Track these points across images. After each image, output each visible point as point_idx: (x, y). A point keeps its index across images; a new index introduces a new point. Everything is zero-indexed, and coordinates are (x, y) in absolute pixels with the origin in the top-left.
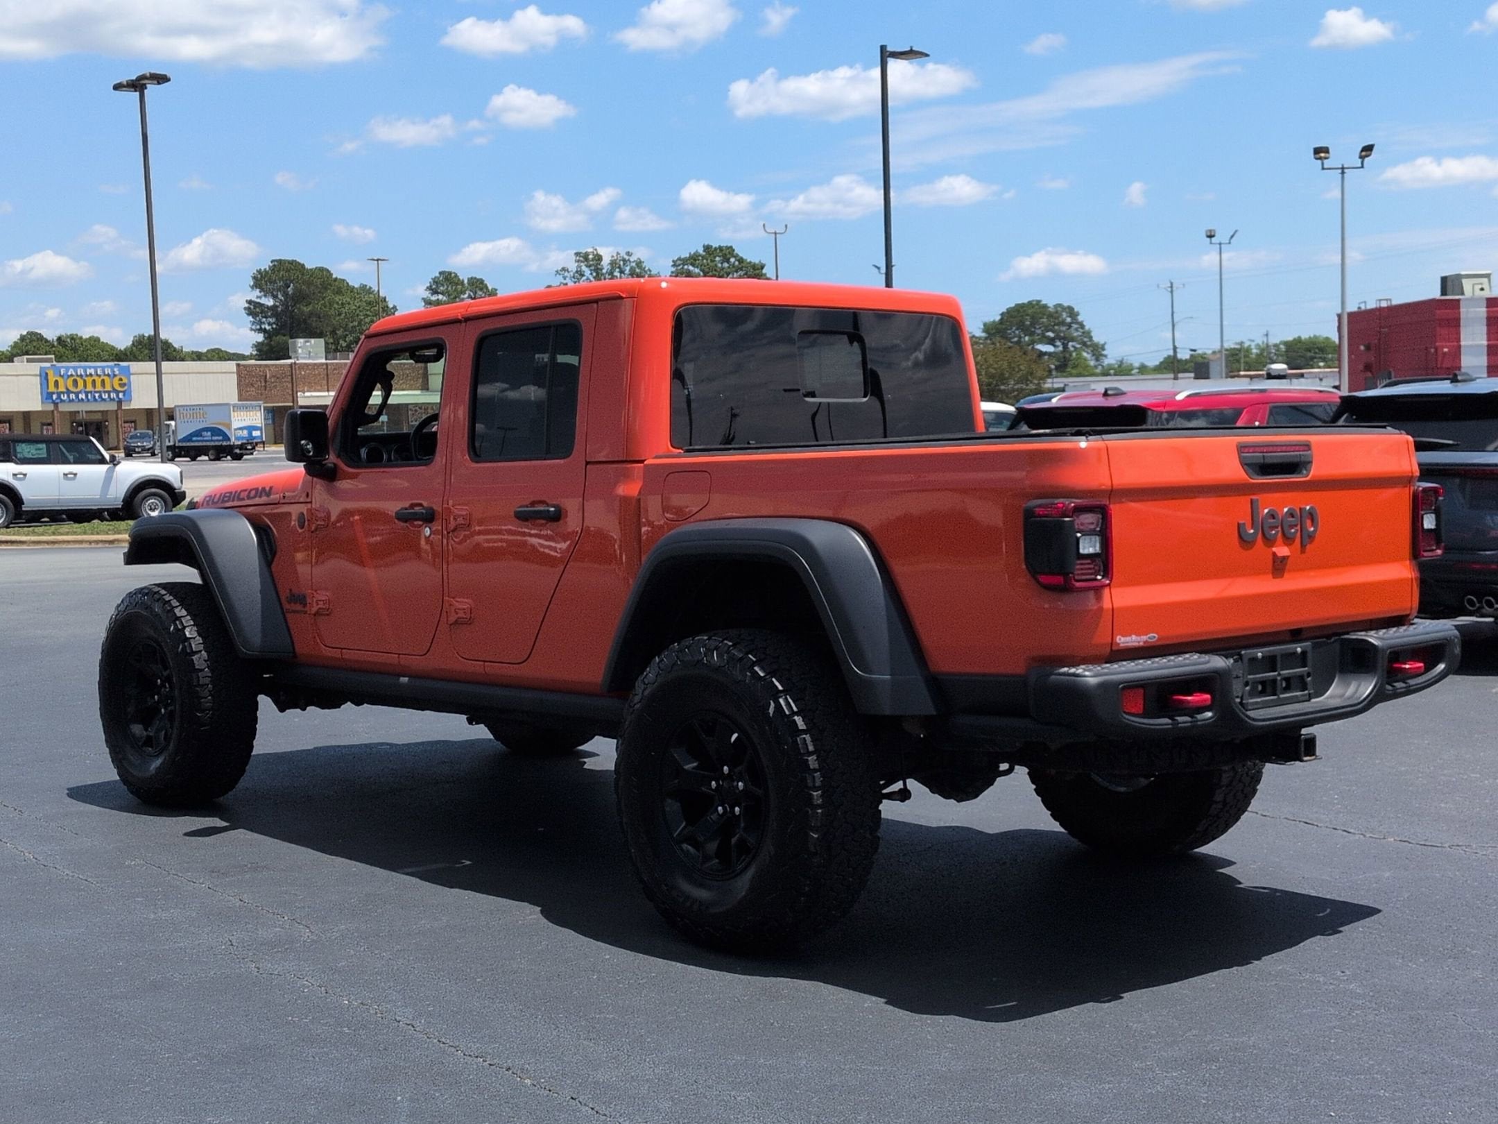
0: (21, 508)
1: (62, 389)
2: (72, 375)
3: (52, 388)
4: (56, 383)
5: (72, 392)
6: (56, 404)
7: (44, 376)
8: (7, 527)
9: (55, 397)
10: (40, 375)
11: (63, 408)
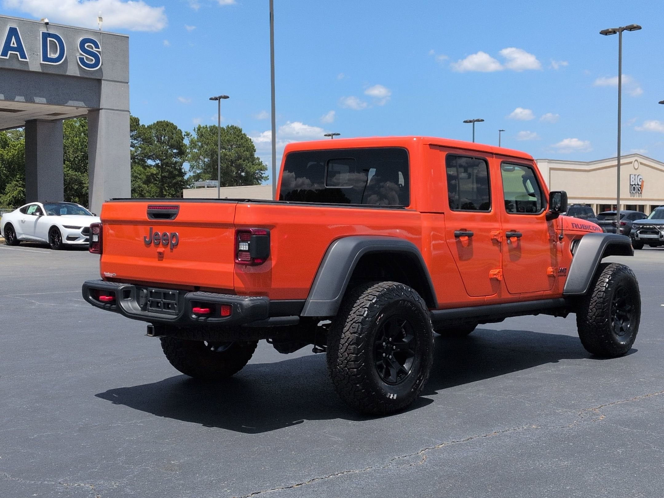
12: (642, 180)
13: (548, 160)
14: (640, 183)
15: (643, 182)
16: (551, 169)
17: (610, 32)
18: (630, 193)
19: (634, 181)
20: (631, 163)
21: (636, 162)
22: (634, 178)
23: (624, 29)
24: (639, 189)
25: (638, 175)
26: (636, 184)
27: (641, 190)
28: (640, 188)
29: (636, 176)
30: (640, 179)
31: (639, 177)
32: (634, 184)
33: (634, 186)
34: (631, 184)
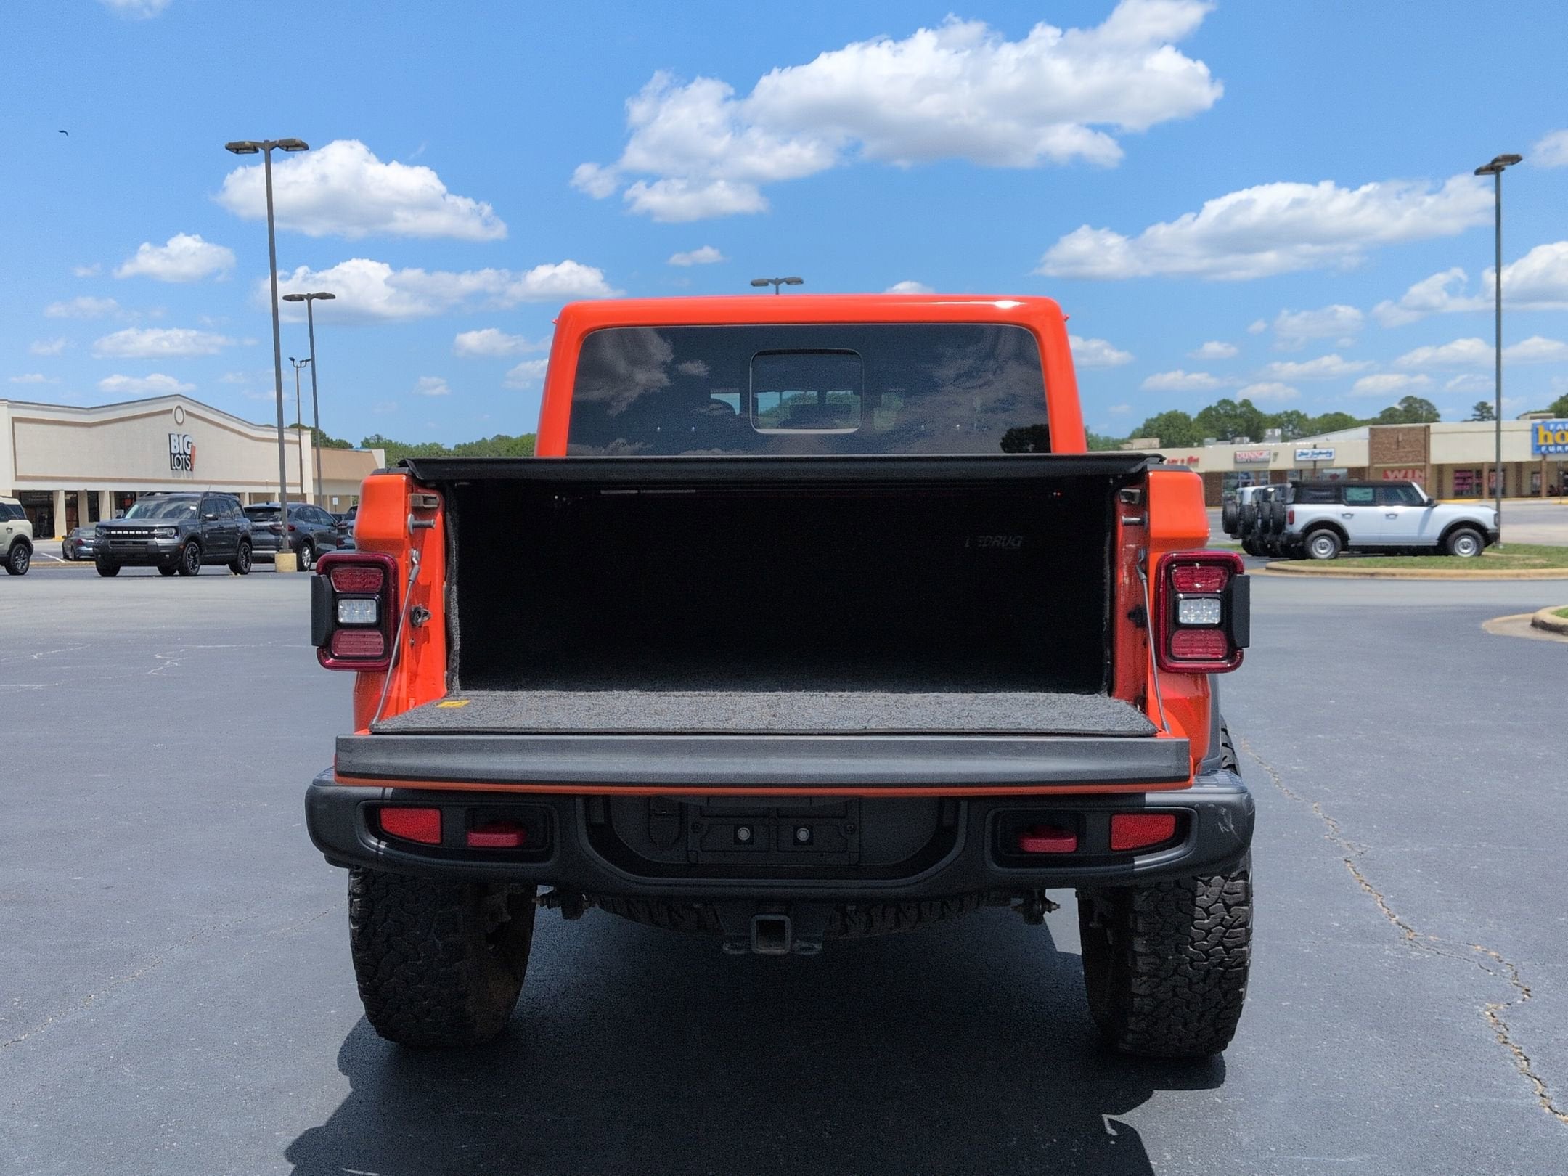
0: (1347, 543)
1: (1550, 442)
2: (1560, 430)
3: (1541, 442)
4: (1546, 437)
5: (1560, 445)
6: (1544, 455)
7: (1535, 431)
8: (1335, 558)
9: (1543, 449)
10: (1532, 430)
11: (1550, 458)
12: (192, 446)
13: (9, 401)
14: (188, 452)
15: (193, 448)
16: (14, 420)
17: (248, 148)
18: (172, 469)
19: (177, 445)
20: (170, 411)
21: (179, 410)
22: (177, 441)
23: (274, 145)
24: (188, 462)
25: (183, 435)
26: (182, 452)
27: (192, 465)
28: (190, 460)
29: (181, 437)
30: (188, 442)
31: (187, 439)
32: (177, 452)
33: (178, 456)
34: (173, 452)
